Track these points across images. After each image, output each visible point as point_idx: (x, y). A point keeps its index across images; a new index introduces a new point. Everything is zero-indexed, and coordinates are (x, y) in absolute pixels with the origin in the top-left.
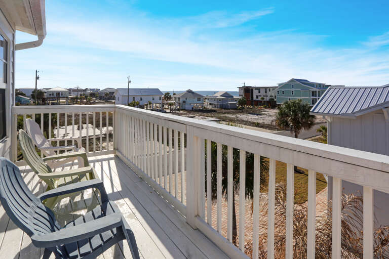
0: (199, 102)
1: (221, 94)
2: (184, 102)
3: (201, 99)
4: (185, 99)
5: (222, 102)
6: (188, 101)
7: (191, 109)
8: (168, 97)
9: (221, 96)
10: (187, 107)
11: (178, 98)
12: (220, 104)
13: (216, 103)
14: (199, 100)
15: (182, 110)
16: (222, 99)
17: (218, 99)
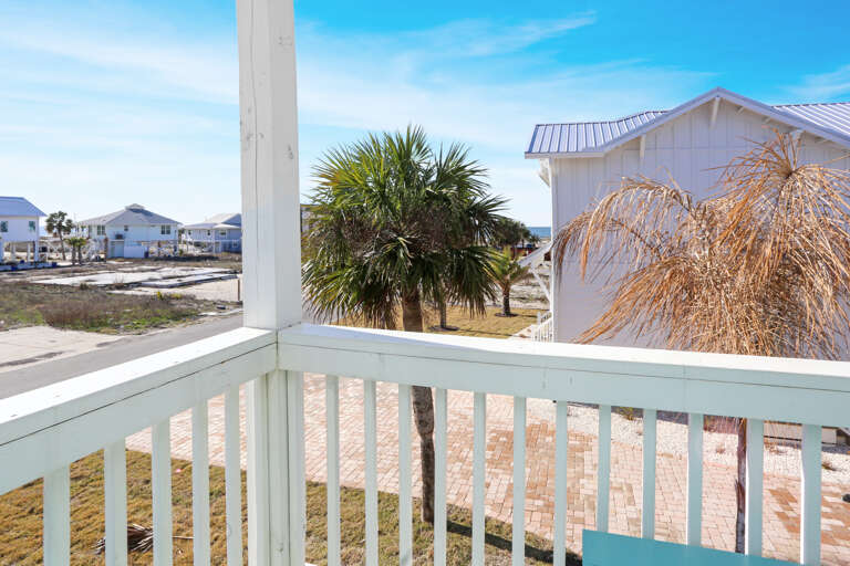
0: (165, 237)
1: (226, 219)
2: (119, 237)
3: (172, 230)
4: (121, 231)
5: (229, 238)
6: (133, 234)
7: (142, 255)
8: (60, 227)
9: (225, 223)
10: (129, 250)
11: (99, 227)
12: (224, 245)
13: (213, 241)
14: (165, 231)
15: (113, 258)
16: (229, 230)
17: (217, 230)
